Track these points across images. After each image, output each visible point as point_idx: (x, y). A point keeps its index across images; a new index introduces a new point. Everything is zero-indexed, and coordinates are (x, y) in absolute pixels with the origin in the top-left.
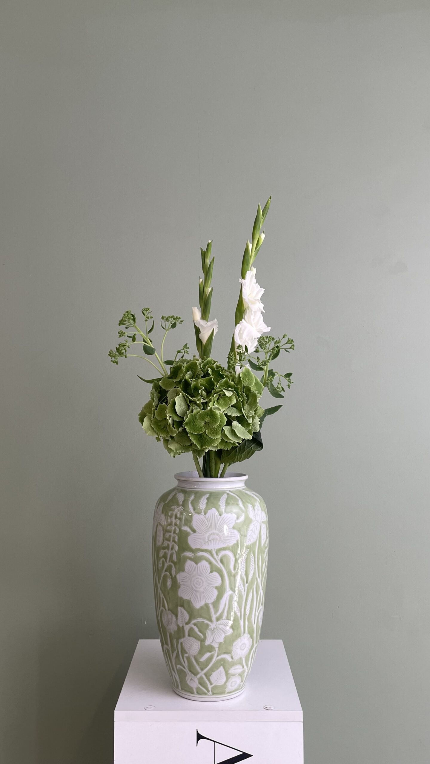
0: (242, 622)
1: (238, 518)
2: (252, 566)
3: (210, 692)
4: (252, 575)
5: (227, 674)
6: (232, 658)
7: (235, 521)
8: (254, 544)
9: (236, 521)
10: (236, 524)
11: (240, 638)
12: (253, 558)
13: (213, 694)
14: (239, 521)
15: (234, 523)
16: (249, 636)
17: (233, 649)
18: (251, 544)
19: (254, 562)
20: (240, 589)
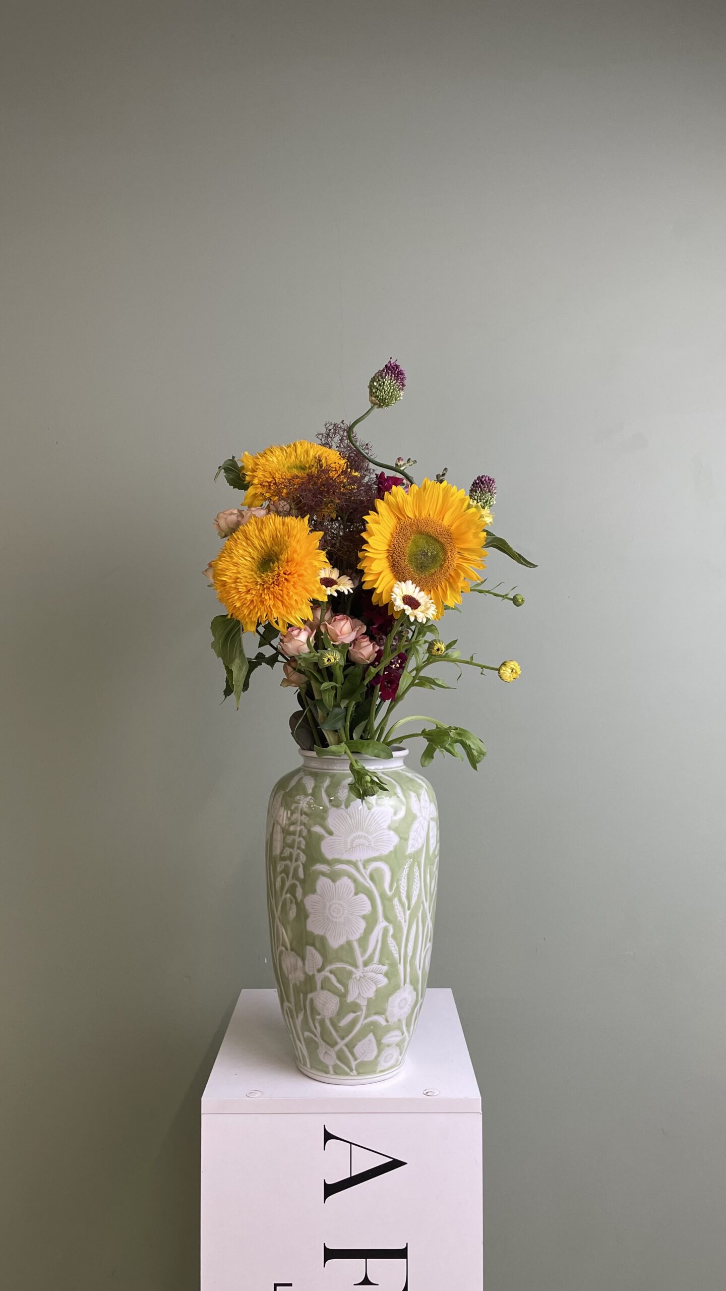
0: (401, 967)
1: (395, 814)
2: (416, 884)
3: (354, 1072)
4: (416, 898)
5: (379, 1044)
6: (387, 1021)
7: (392, 817)
8: (419, 852)
10: (393, 822)
11: (398, 991)
12: (418, 872)
13: (359, 1074)
14: (397, 818)
15: (389, 821)
16: (412, 988)
17: (388, 1008)
18: (414, 852)
19: (419, 878)
20: (399, 918)
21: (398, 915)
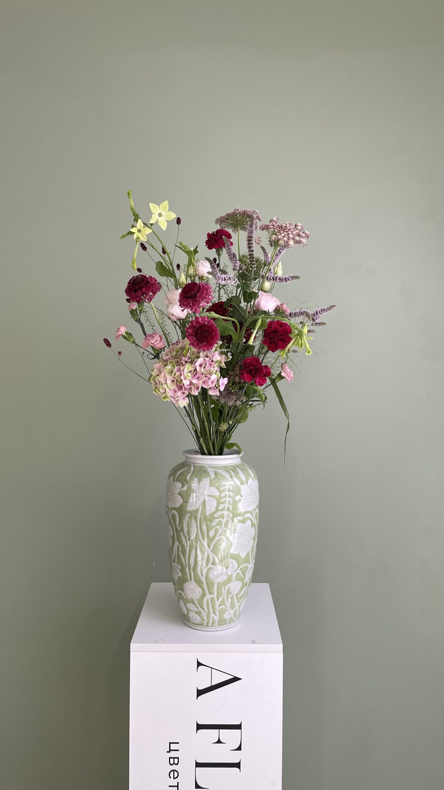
1: (182, 487)
2: (193, 528)
5: (186, 607)
6: (186, 597)
7: (180, 489)
8: (197, 511)
9: (182, 489)
10: (181, 491)
11: (187, 582)
12: (195, 522)
14: (182, 490)
15: (178, 491)
16: (197, 584)
17: (184, 589)
18: (192, 510)
20: (184, 543)
21: (183, 541)
